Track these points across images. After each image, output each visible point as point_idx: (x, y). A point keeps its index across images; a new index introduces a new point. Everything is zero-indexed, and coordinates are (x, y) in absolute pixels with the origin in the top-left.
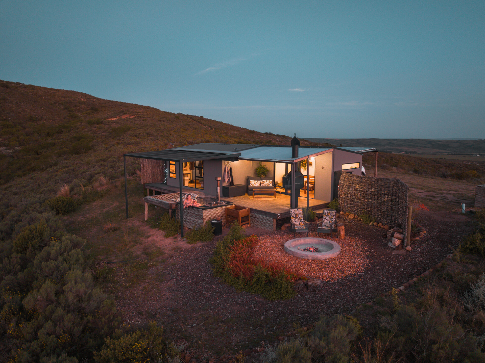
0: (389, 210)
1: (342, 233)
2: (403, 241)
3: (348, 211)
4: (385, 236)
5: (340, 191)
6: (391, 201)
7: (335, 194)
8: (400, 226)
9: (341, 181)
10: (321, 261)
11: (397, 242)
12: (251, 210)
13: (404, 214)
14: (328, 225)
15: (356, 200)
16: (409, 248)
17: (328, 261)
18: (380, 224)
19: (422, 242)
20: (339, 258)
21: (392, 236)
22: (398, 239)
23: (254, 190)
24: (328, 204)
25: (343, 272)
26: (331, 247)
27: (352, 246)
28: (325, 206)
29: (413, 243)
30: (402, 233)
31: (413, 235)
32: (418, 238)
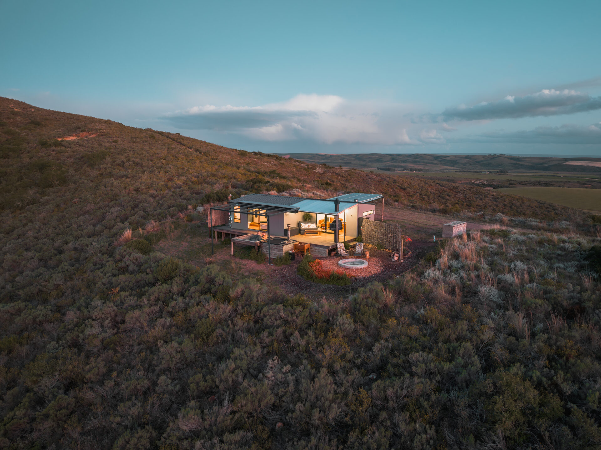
0: (392, 241)
1: (368, 255)
2: (399, 258)
3: (368, 243)
4: (390, 256)
5: (363, 231)
6: (393, 236)
7: (359, 232)
8: (397, 250)
9: (363, 224)
10: (360, 269)
11: (396, 258)
12: (311, 245)
13: (399, 244)
14: (359, 251)
15: (373, 236)
16: (402, 261)
17: (363, 269)
18: (387, 250)
19: (409, 258)
20: (368, 267)
21: (394, 255)
22: (397, 256)
23: (306, 230)
24: (356, 238)
25: (371, 273)
26: (363, 263)
27: (373, 262)
28: (354, 240)
29: (404, 258)
30: (398, 254)
31: (404, 255)
32: (407, 256)
